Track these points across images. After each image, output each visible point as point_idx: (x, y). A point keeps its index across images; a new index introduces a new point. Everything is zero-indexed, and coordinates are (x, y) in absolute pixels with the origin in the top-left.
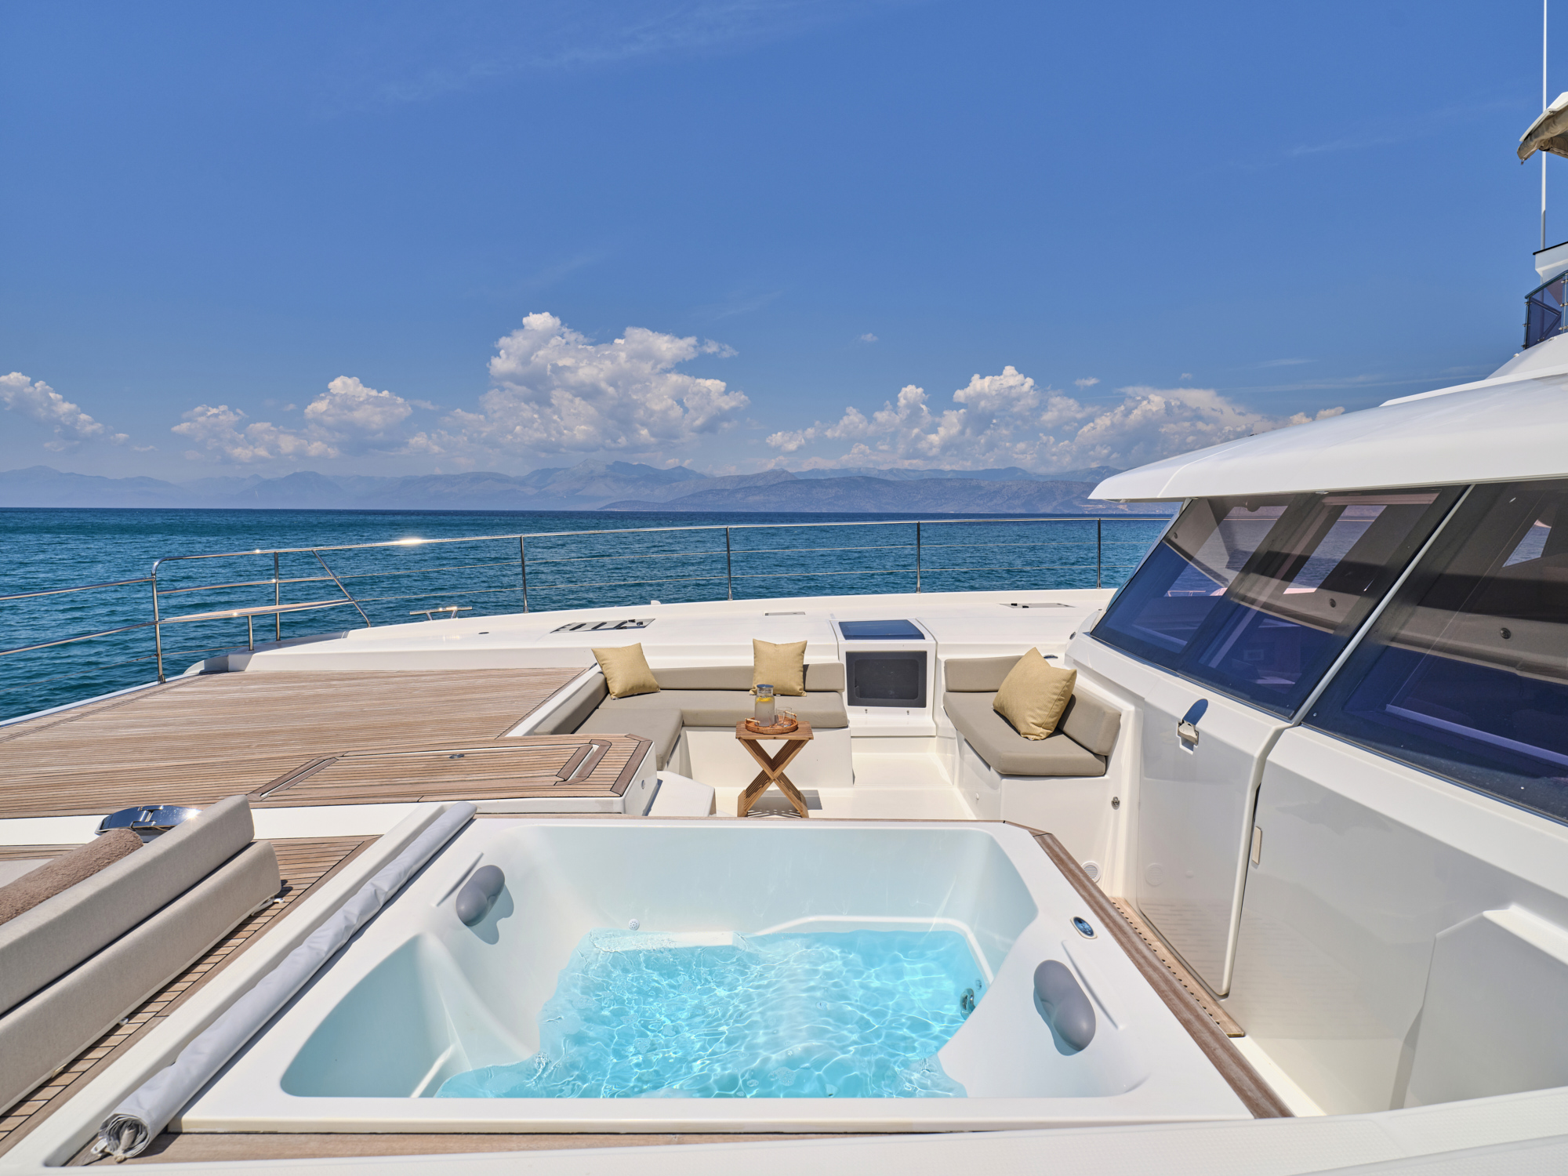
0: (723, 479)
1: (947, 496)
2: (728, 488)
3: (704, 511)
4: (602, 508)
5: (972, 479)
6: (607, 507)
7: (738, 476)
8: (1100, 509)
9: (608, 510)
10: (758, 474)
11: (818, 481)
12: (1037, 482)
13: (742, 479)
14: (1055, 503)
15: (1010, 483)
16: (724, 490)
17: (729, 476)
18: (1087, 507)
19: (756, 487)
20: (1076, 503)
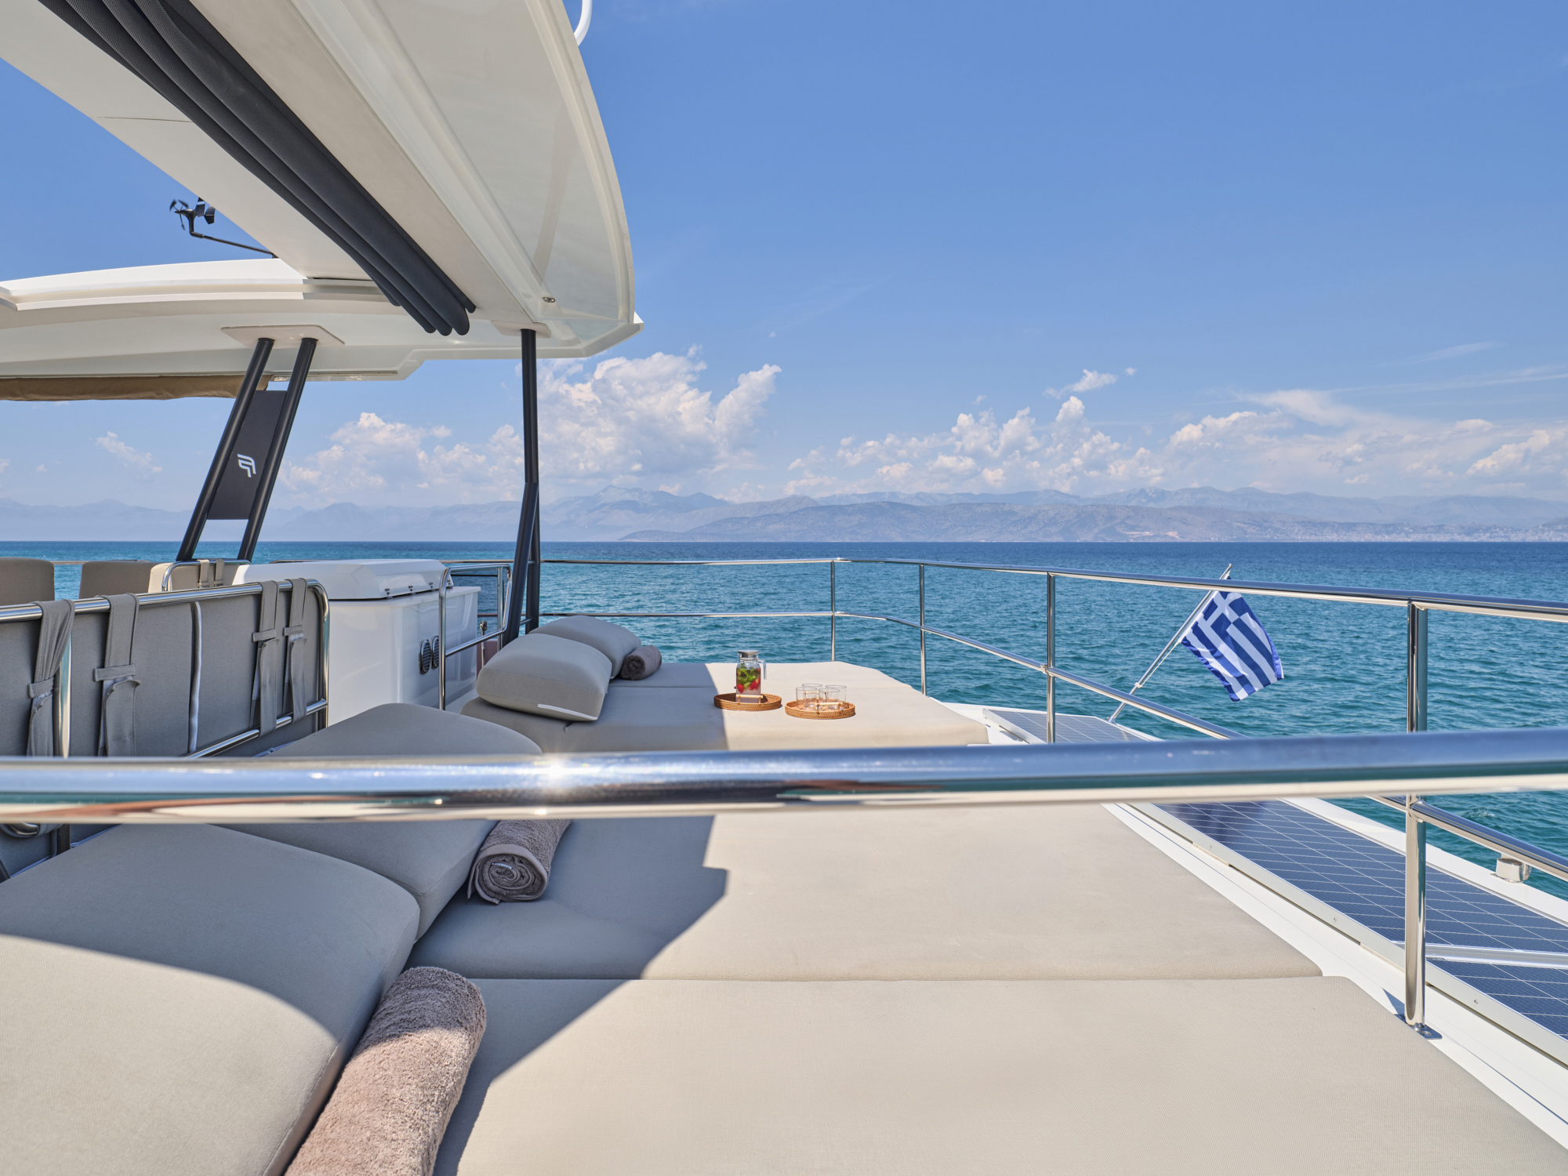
0: (744, 506)
1: (977, 523)
2: (748, 515)
3: (724, 541)
4: (621, 539)
5: (1004, 504)
6: (626, 537)
7: (758, 503)
8: (1147, 536)
9: (628, 540)
10: (779, 501)
11: (840, 507)
12: (1076, 506)
13: (762, 505)
14: (1096, 530)
15: (1046, 508)
16: (744, 518)
17: (749, 503)
18: (1133, 535)
19: (776, 515)
20: (1120, 530)
